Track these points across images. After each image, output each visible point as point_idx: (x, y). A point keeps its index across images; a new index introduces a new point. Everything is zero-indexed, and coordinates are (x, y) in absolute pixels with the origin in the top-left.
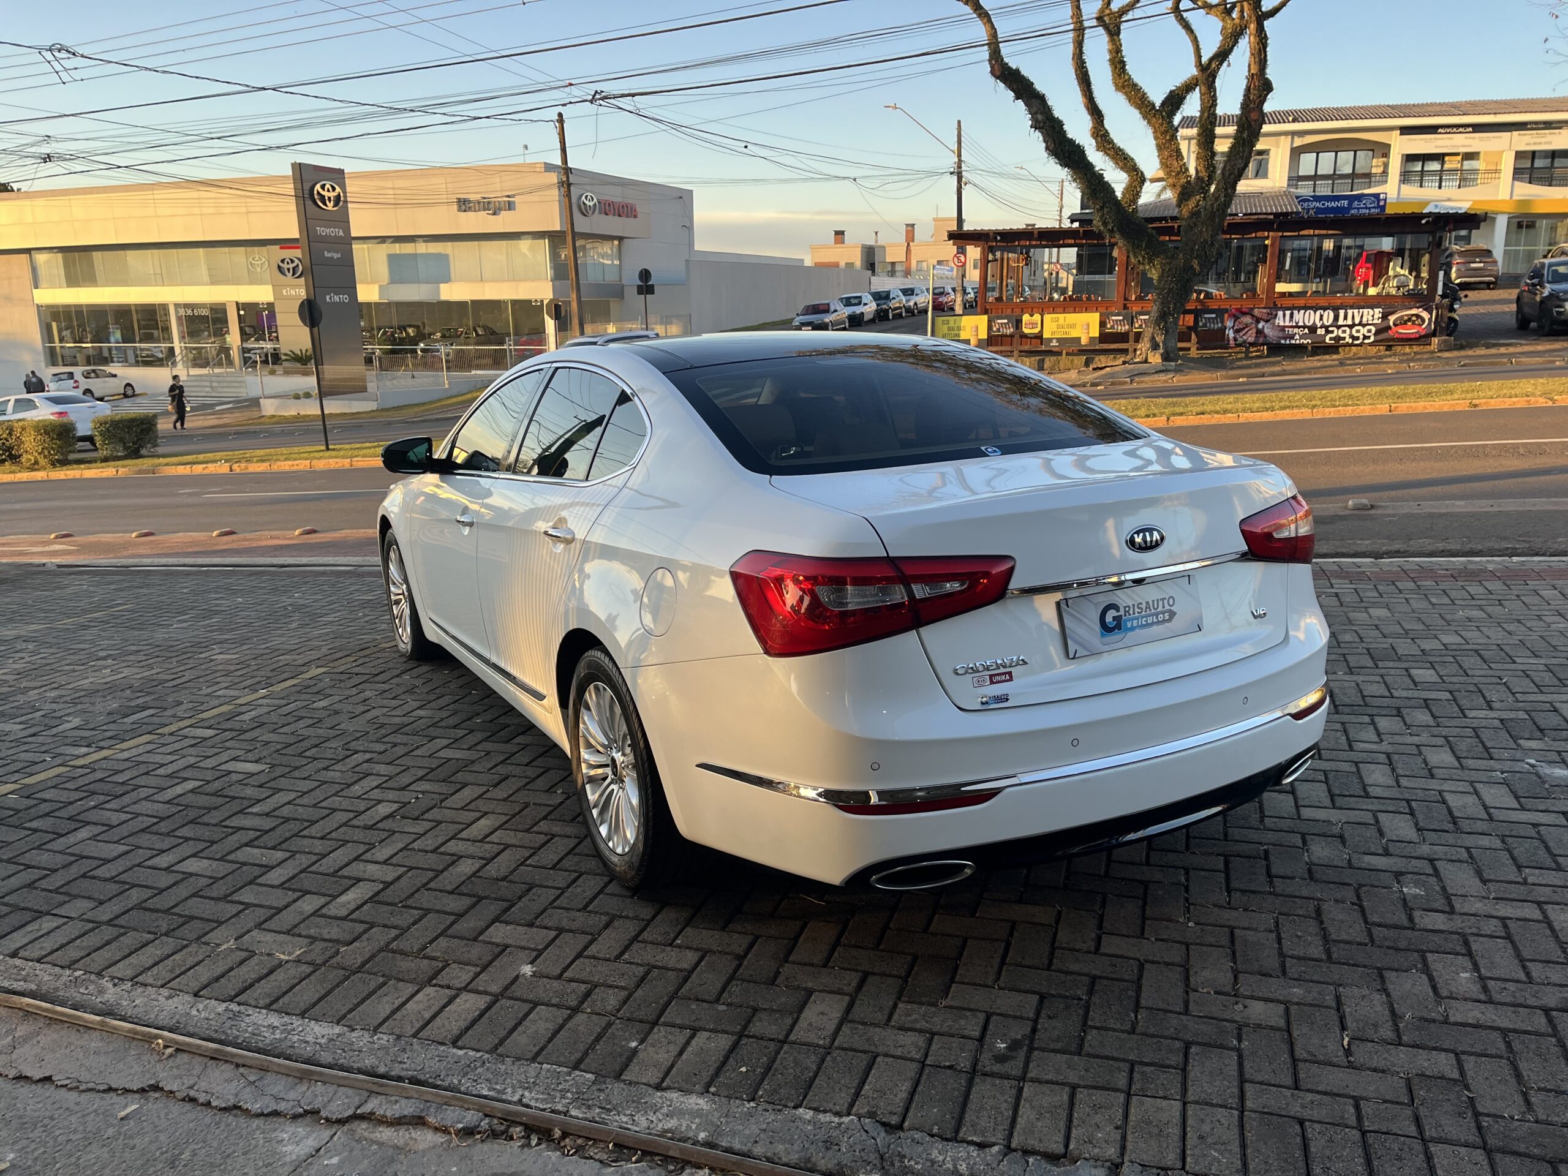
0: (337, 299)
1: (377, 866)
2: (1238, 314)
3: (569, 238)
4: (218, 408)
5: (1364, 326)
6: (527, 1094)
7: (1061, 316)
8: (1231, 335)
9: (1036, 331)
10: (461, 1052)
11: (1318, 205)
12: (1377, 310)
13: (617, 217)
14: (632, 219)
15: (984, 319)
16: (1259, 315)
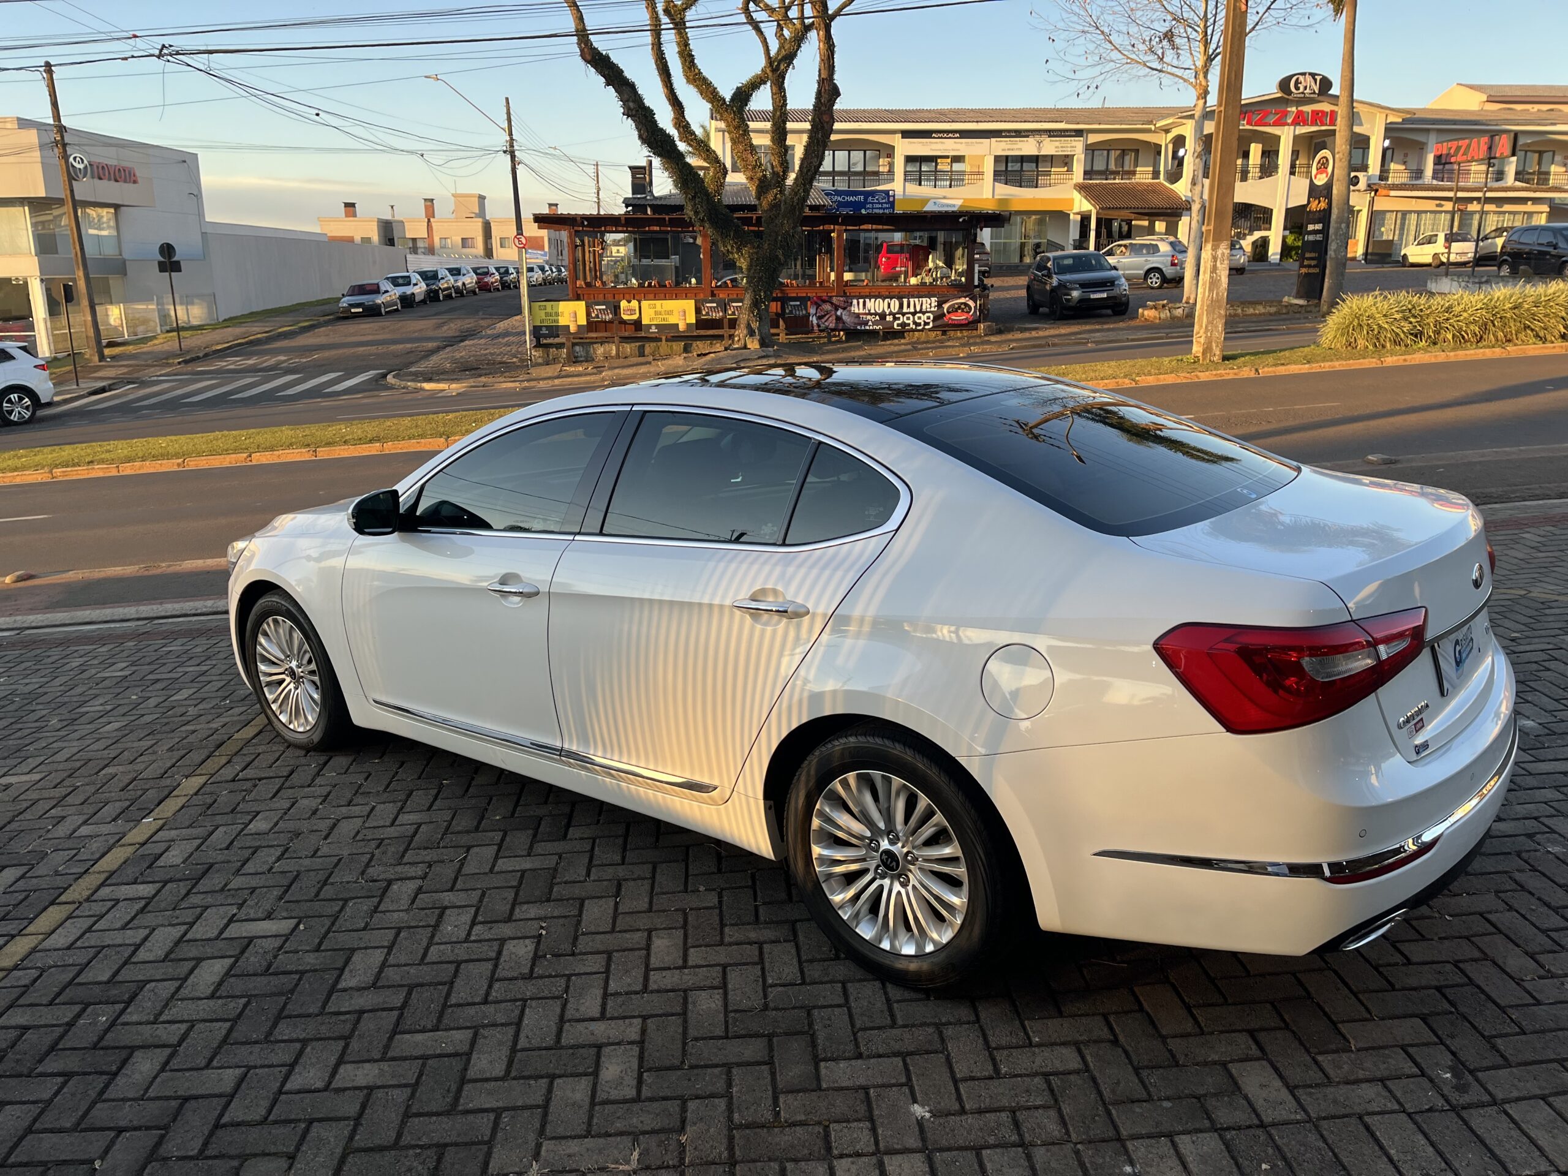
2: (820, 302)
3: (69, 207)
5: (924, 313)
7: (658, 303)
8: (815, 321)
9: (635, 317)
11: (839, 199)
12: (933, 299)
13: (112, 182)
14: (131, 185)
15: (582, 305)
16: (837, 303)
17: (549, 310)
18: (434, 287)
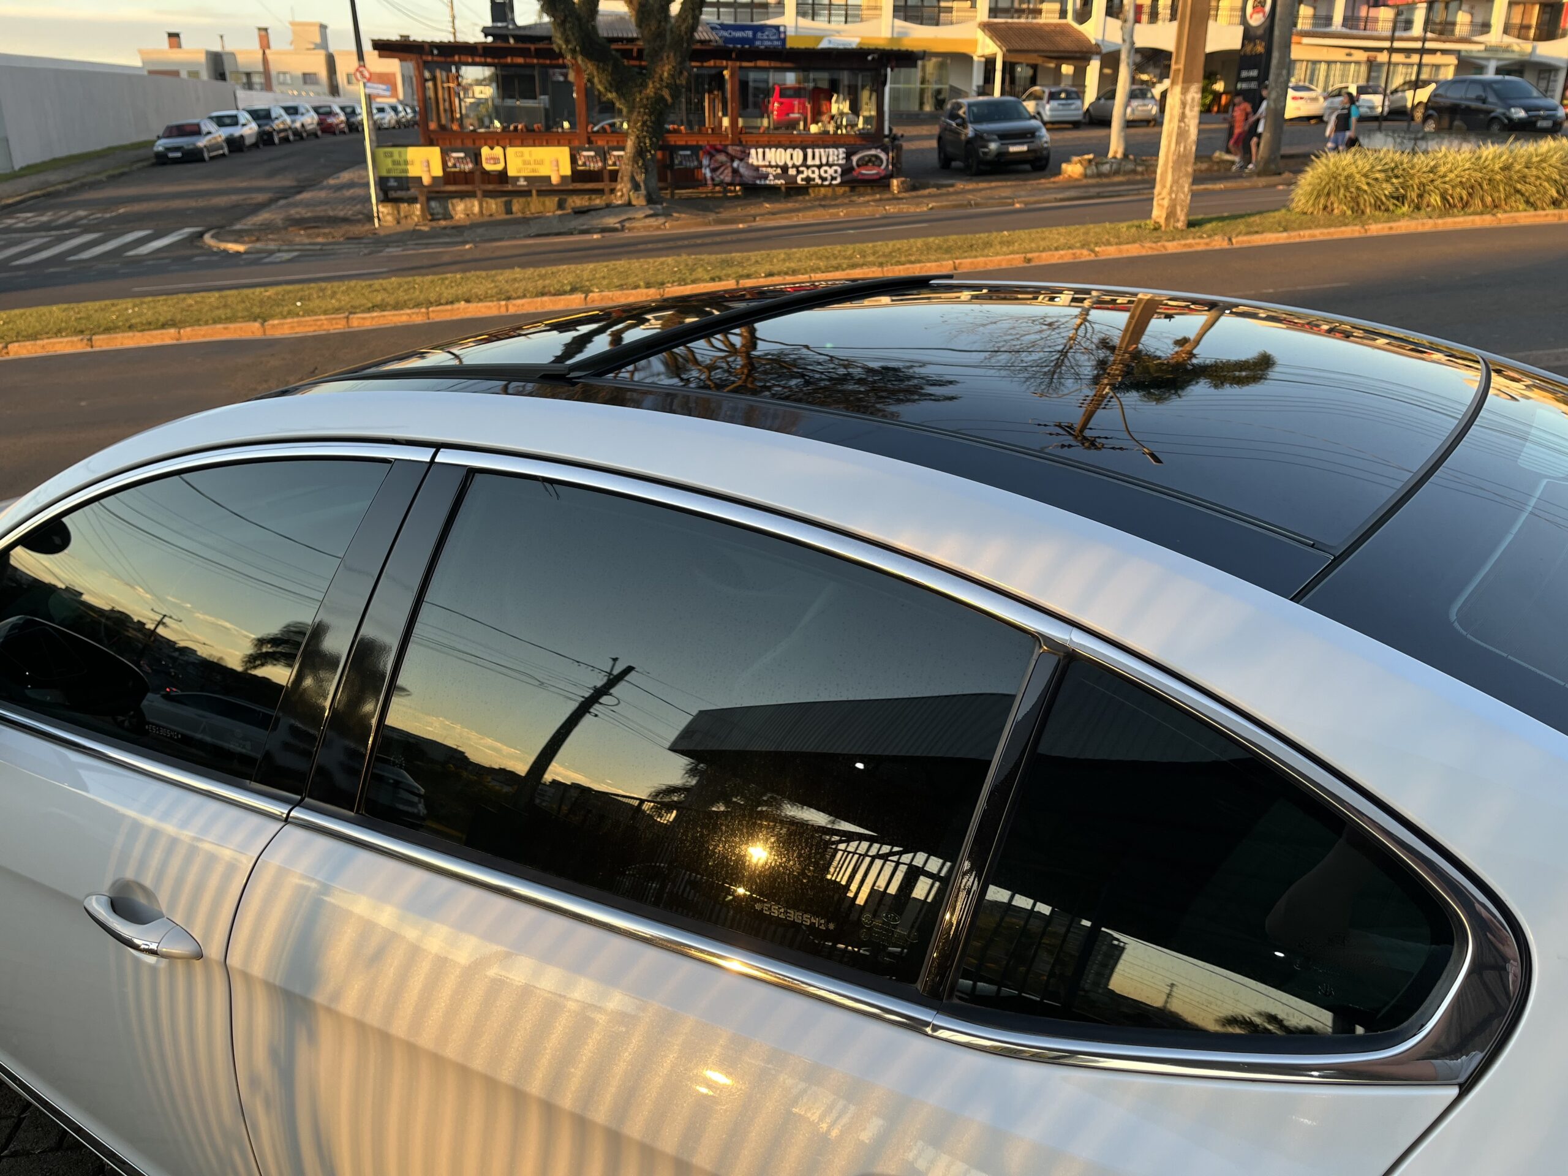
2: (713, 151)
5: (831, 166)
7: (526, 150)
8: (708, 174)
9: (499, 167)
11: (726, 34)
12: (841, 150)
15: (436, 150)
16: (733, 153)
17: (396, 157)
18: (267, 128)
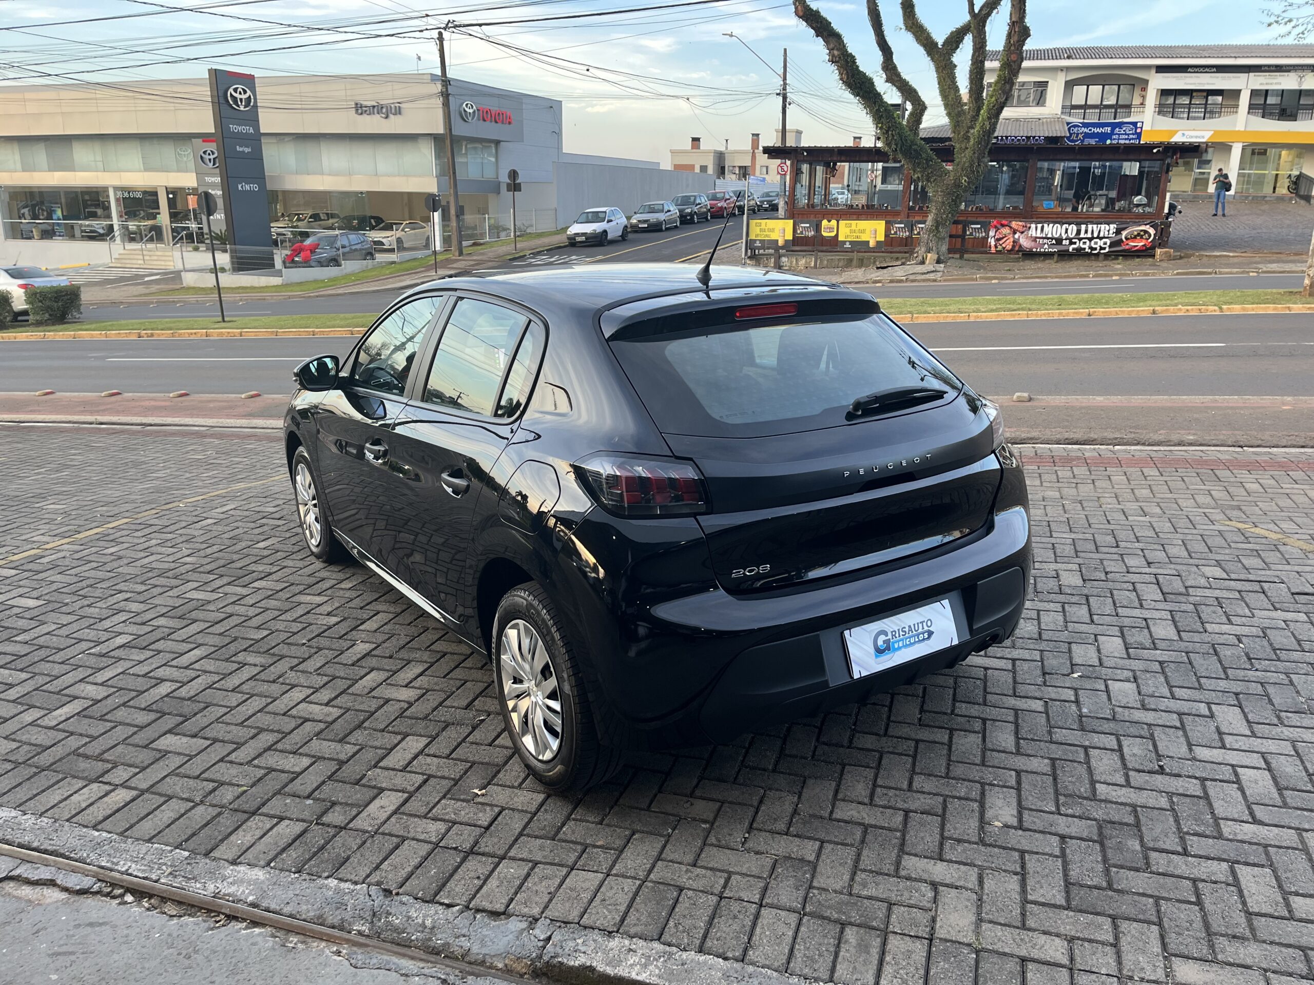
0: (248, 187)
1: (94, 687)
2: (999, 226)
3: (448, 142)
4: (146, 279)
5: (1101, 239)
6: (133, 866)
7: (854, 222)
9: (833, 234)
10: (97, 834)
11: (1086, 130)
12: (1112, 226)
13: (493, 123)
14: (507, 126)
15: (790, 223)
16: (1016, 227)
17: (763, 226)
